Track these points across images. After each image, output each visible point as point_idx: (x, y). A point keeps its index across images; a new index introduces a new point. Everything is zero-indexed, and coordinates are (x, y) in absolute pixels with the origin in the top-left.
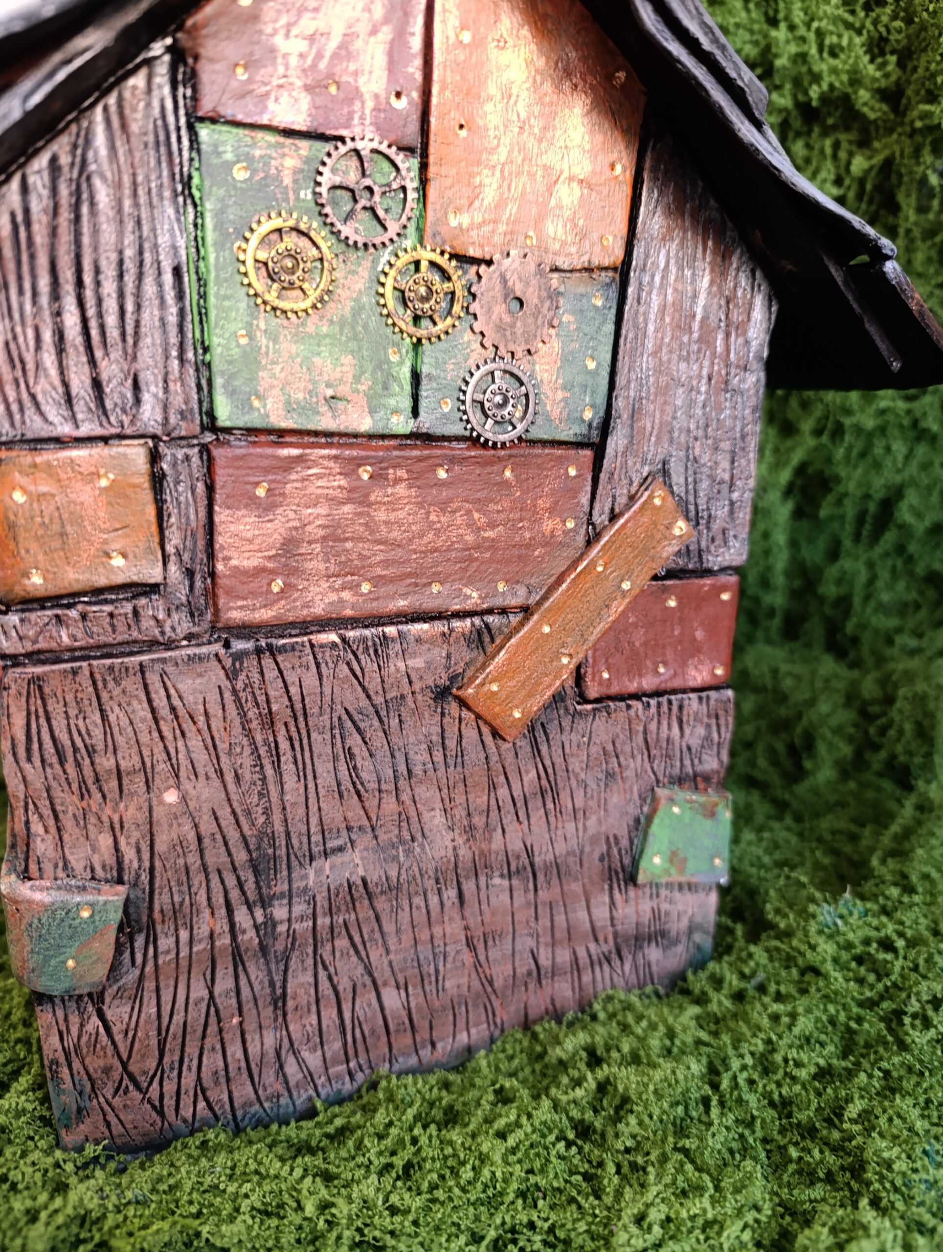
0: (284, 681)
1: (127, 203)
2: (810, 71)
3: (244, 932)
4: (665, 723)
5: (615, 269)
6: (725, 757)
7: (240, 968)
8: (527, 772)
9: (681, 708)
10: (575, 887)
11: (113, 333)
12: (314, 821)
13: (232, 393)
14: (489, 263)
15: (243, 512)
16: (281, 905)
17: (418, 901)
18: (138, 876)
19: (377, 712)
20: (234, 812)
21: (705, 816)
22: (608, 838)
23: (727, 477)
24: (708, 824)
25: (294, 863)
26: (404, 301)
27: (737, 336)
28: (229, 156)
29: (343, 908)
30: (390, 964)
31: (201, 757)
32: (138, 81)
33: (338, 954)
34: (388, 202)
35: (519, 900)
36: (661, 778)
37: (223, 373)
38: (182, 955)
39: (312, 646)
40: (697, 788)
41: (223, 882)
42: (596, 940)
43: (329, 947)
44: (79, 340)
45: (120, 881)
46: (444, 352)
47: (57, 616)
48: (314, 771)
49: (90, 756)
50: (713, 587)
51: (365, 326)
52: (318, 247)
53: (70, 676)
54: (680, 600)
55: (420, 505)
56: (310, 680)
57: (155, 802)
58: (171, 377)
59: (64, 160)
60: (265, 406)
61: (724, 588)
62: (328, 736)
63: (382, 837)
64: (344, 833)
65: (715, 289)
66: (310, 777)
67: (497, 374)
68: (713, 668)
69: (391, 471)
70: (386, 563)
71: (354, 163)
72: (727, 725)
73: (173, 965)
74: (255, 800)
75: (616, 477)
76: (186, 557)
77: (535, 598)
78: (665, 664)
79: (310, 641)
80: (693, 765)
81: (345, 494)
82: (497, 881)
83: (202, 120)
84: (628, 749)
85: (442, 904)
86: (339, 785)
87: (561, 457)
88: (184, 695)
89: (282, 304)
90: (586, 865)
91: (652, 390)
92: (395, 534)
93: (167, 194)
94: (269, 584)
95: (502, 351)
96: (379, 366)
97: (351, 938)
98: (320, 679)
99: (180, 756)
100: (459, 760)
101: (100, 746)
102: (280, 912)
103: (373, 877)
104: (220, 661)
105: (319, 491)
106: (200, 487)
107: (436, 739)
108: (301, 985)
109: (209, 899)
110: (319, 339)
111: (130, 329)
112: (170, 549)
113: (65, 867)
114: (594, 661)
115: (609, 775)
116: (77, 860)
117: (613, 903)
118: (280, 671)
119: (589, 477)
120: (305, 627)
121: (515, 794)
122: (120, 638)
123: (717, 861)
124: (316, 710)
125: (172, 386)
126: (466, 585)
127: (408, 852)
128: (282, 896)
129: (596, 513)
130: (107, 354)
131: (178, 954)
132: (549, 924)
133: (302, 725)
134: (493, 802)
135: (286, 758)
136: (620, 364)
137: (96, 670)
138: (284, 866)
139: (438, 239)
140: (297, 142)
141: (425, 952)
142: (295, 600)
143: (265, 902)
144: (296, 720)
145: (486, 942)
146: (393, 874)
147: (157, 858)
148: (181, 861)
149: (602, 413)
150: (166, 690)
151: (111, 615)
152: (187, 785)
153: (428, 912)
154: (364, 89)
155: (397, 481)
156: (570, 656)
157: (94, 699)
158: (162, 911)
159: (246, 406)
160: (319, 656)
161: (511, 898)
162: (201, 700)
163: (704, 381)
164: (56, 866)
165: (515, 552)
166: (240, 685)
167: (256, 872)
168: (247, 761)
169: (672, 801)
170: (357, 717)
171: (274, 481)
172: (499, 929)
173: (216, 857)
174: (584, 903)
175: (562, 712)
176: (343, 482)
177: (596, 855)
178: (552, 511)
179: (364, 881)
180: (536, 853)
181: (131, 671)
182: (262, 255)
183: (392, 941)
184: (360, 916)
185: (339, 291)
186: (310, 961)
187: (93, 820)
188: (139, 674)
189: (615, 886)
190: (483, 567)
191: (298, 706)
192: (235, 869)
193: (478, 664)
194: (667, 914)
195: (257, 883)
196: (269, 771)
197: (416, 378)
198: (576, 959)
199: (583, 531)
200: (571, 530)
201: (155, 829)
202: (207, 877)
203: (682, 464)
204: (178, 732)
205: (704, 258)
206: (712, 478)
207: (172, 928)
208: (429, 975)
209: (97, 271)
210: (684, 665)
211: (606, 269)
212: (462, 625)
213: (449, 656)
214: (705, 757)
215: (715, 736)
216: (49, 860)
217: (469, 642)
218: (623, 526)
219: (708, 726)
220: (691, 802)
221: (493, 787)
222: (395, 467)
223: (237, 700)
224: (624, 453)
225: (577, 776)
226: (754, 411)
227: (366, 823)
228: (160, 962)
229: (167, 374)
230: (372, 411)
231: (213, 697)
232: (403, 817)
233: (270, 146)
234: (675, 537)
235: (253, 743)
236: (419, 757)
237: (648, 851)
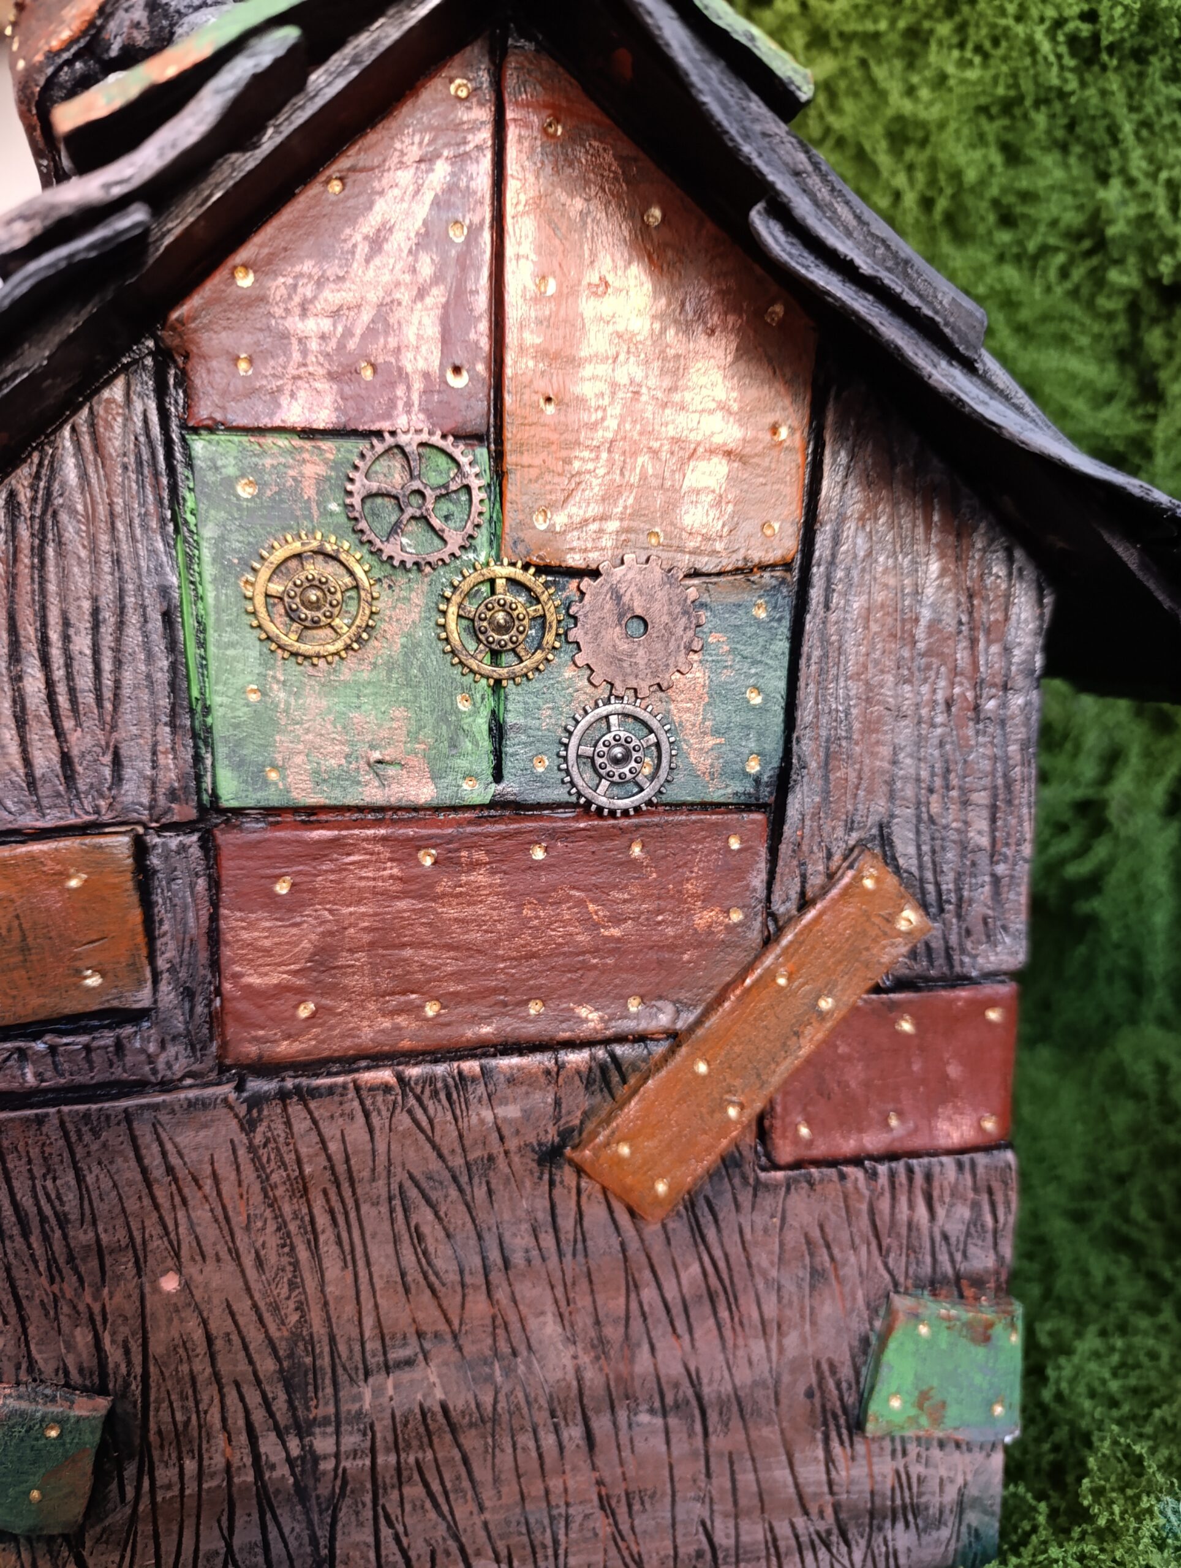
0: (320, 1134)
1: (104, 539)
2: (1162, 237)
3: (273, 1467)
4: (903, 1200)
5: (787, 566)
6: (1007, 1250)
7: (269, 1516)
8: (687, 1266)
9: (928, 1177)
10: (769, 1433)
11: (88, 699)
12: (369, 1322)
13: (239, 765)
14: (595, 574)
15: (260, 914)
16: (324, 1434)
17: (525, 1440)
18: (127, 1385)
19: (455, 1179)
20: (255, 1306)
21: (974, 1340)
22: (818, 1366)
23: (984, 841)
24: (980, 1352)
25: (343, 1378)
26: (475, 633)
27: (989, 643)
28: (231, 471)
29: (415, 1443)
30: (486, 1525)
31: (210, 1234)
32: (116, 391)
33: (408, 1507)
34: (445, 507)
35: (680, 1447)
36: (902, 1280)
37: (226, 739)
38: (187, 1492)
39: (357, 1088)
40: (961, 1296)
41: (242, 1398)
42: (806, 1513)
43: (395, 1495)
44: (44, 709)
45: (103, 1391)
46: (537, 694)
47: (19, 1050)
48: (367, 1255)
49: (61, 1228)
50: (971, 1002)
51: (422, 668)
52: (351, 573)
53: (35, 1126)
54: (917, 1023)
55: (509, 896)
56: (357, 1132)
57: (147, 1289)
58: (160, 748)
59: (24, 495)
60: (284, 778)
61: (991, 1003)
62: (384, 1209)
63: (469, 1349)
64: (413, 1340)
65: (947, 580)
66: (361, 1263)
67: (613, 720)
68: (979, 1120)
69: (464, 853)
70: (459, 976)
71: (397, 463)
72: (1007, 1204)
73: (177, 1505)
74: (285, 1291)
75: (805, 848)
76: (183, 974)
77: (688, 1018)
78: (900, 1114)
79: (355, 1081)
80: (953, 1261)
81: (398, 887)
82: (644, 1418)
83: (195, 430)
84: (845, 1236)
85: (561, 1447)
86: (403, 1275)
87: (715, 824)
88: (185, 1151)
89: (304, 648)
90: (784, 1401)
91: (857, 725)
92: (476, 936)
93: (154, 524)
94: (296, 1007)
95: (619, 690)
96: (444, 718)
97: (426, 1485)
98: (371, 1131)
99: (181, 1230)
100: (580, 1246)
101: (74, 1216)
102: (323, 1444)
103: (459, 1402)
104: (231, 1108)
105: (363, 884)
106: (202, 883)
107: (543, 1216)
108: (356, 1546)
109: (224, 1420)
110: (358, 688)
111: (108, 694)
112: (162, 964)
113: (31, 1369)
114: (785, 1109)
115: (817, 1274)
116: (46, 1361)
117: (829, 1460)
118: (315, 1122)
119: (763, 851)
120: (349, 1062)
121: (669, 1296)
122: (99, 1078)
123: (998, 1410)
124: (366, 1174)
125: (162, 760)
126: (580, 1004)
127: (508, 1371)
128: (326, 1421)
129: (776, 897)
130: (79, 724)
131: (182, 1490)
132: (728, 1485)
133: (347, 1193)
134: (634, 1305)
135: (326, 1237)
136: (801, 694)
137: (67, 1119)
138: (328, 1381)
139: (521, 548)
140: (320, 444)
141: (537, 1512)
142: (332, 1028)
143: (303, 1429)
144: (338, 1187)
145: (630, 1506)
146: (487, 1399)
147: (151, 1363)
148: (185, 1368)
149: (775, 763)
150: (161, 1144)
151: (87, 1048)
152: (191, 1269)
153: (541, 1456)
154: (409, 368)
155: (474, 865)
156: (742, 1106)
157: (66, 1155)
158: (160, 1432)
159: (258, 778)
160: (368, 1102)
161: (668, 1442)
162: (207, 1158)
163: (941, 707)
164: (18, 1367)
165: (652, 955)
166: (258, 1139)
167: (289, 1388)
168: (272, 1240)
169: (916, 1317)
170: (424, 1184)
171: (299, 873)
172: (650, 1486)
173: (232, 1364)
174: (784, 1458)
175: (737, 1181)
176: (395, 871)
177: (801, 1388)
178: (707, 899)
179: (444, 1407)
180: (705, 1381)
181: (113, 1121)
182: (276, 588)
183: (488, 1495)
184: (440, 1456)
185: (384, 626)
186: (368, 1514)
187: (66, 1309)
188: (124, 1124)
189: (833, 1435)
190: (603, 979)
191: (341, 1168)
192: (259, 1382)
193: (603, 1114)
194: (921, 1480)
195: (290, 1402)
196: (303, 1254)
197: (498, 731)
198: (775, 1540)
199: (757, 924)
200: (736, 925)
201: (149, 1324)
202: (220, 1390)
203: (911, 826)
204: (177, 1199)
205: (928, 540)
206: (964, 846)
207: (174, 1455)
208: (544, 1547)
209: (66, 623)
210: (931, 1114)
211: (772, 566)
212: (576, 1058)
213: (557, 1103)
214: (972, 1250)
215: (988, 1219)
216: (9, 1359)
217: (589, 1083)
218: (816, 920)
219: (975, 1206)
220: (949, 1319)
221: (633, 1286)
222: (468, 848)
223: (256, 1159)
224: (816, 816)
225: (764, 1274)
226: (1024, 748)
227: (443, 1327)
228: (159, 1499)
229: (155, 744)
230: (435, 777)
231: (223, 1157)
232: (498, 1324)
233: (284, 451)
234: (900, 934)
235: (278, 1216)
236: (520, 1242)
237: (882, 1390)
